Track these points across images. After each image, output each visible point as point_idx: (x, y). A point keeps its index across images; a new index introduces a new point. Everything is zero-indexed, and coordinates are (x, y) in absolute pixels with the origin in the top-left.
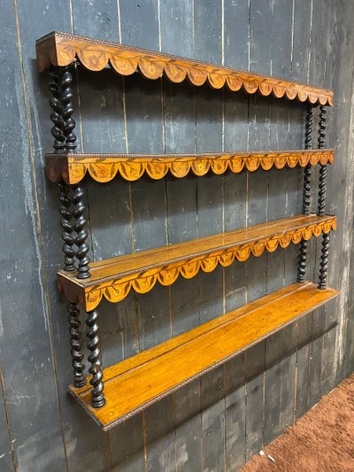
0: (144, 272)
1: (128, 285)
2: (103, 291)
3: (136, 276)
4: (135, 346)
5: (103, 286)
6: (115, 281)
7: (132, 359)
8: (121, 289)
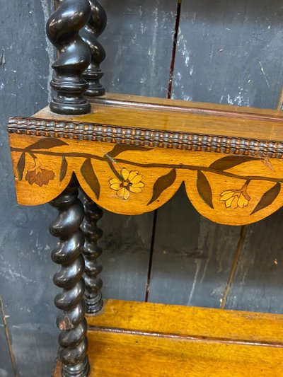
0: (245, 159)
1: (169, 179)
2: (76, 165)
3: (208, 159)
4: (218, 290)
5: (72, 147)
6: (121, 147)
7: (201, 312)
8: (141, 182)
